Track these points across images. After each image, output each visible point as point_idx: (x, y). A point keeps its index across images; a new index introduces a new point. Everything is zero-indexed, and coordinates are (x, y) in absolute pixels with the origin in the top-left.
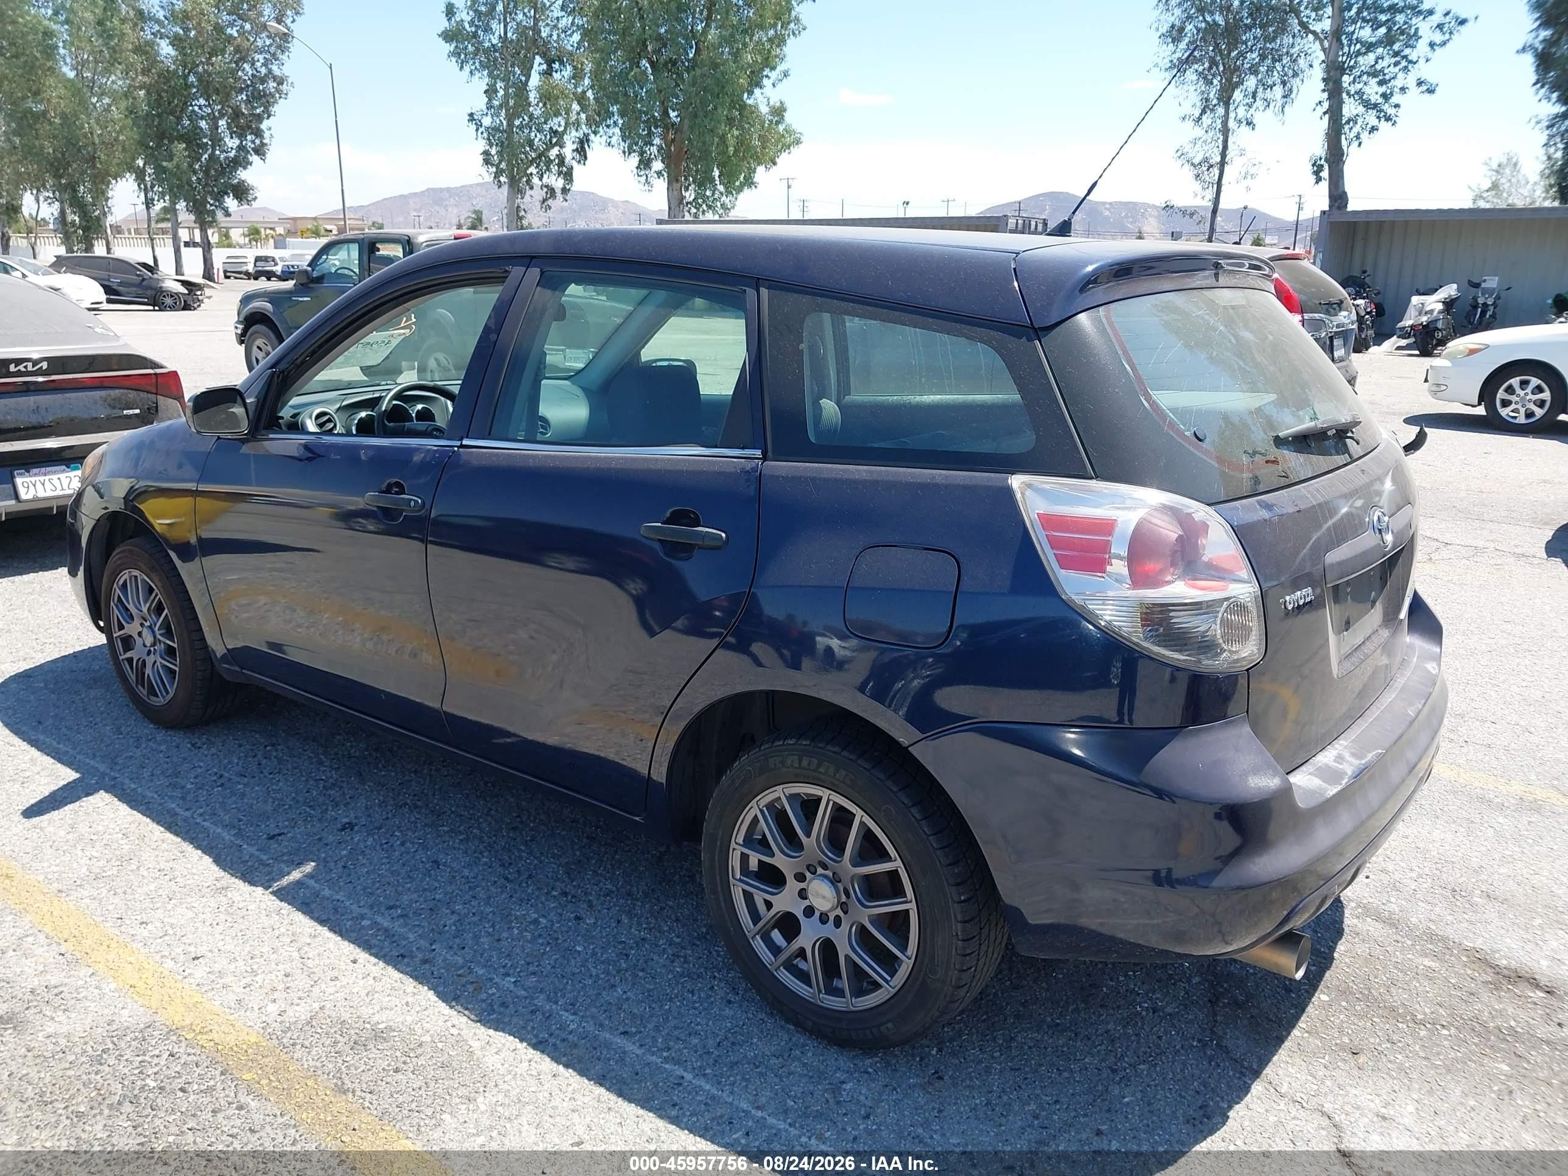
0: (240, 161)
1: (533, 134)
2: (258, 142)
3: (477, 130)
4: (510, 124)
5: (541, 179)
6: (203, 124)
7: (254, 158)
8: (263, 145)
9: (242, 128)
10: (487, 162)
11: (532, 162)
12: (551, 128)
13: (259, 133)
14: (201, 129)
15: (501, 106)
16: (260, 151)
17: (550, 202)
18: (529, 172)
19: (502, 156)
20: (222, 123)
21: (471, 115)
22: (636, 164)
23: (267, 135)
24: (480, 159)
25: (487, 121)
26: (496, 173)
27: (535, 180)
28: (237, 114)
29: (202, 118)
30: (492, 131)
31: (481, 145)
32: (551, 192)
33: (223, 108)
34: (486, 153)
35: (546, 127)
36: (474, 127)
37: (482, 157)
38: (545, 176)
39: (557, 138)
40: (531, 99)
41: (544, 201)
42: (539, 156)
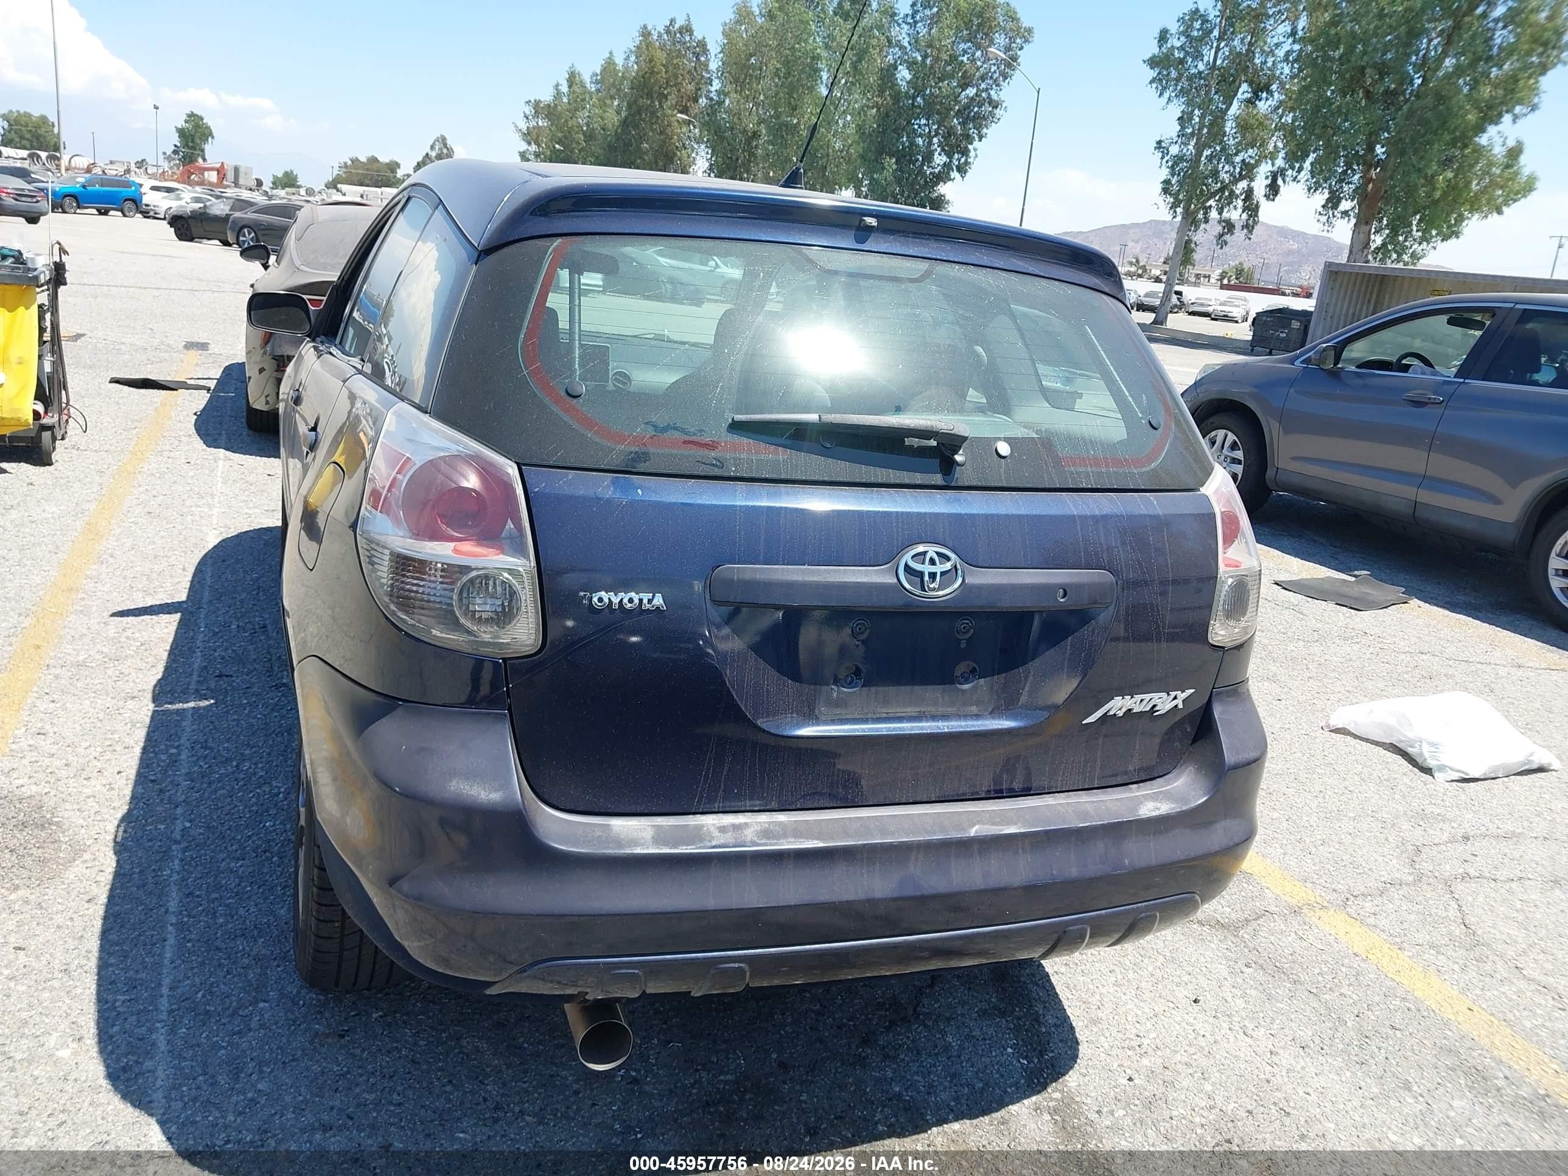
0: (942, 177)
1: (1221, 166)
2: (963, 160)
3: (1162, 158)
4: (1199, 154)
5: (1220, 213)
6: (920, 141)
7: (955, 174)
8: (967, 163)
9: (951, 147)
10: (1165, 191)
11: (1212, 195)
12: (1243, 161)
13: (965, 152)
14: (918, 146)
15: (1192, 134)
16: (962, 170)
17: (1227, 237)
18: (1208, 204)
19: (1181, 186)
20: (935, 140)
21: (1159, 142)
22: (1323, 202)
23: (972, 154)
24: (1159, 187)
25: (1174, 150)
26: (1173, 203)
27: (1214, 214)
28: (950, 133)
29: (921, 135)
30: (1179, 159)
31: (1164, 173)
32: (1229, 226)
33: (939, 128)
34: (1167, 182)
35: (1238, 159)
36: (1160, 154)
37: (1161, 186)
38: (1226, 210)
39: (1248, 171)
40: (1227, 129)
41: (1221, 236)
42: (1222, 190)
